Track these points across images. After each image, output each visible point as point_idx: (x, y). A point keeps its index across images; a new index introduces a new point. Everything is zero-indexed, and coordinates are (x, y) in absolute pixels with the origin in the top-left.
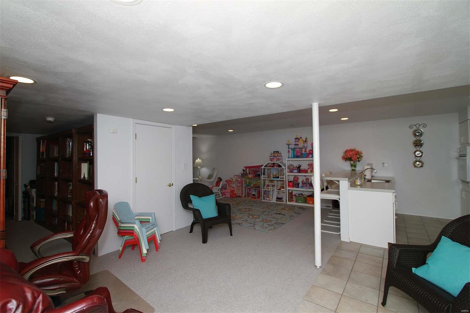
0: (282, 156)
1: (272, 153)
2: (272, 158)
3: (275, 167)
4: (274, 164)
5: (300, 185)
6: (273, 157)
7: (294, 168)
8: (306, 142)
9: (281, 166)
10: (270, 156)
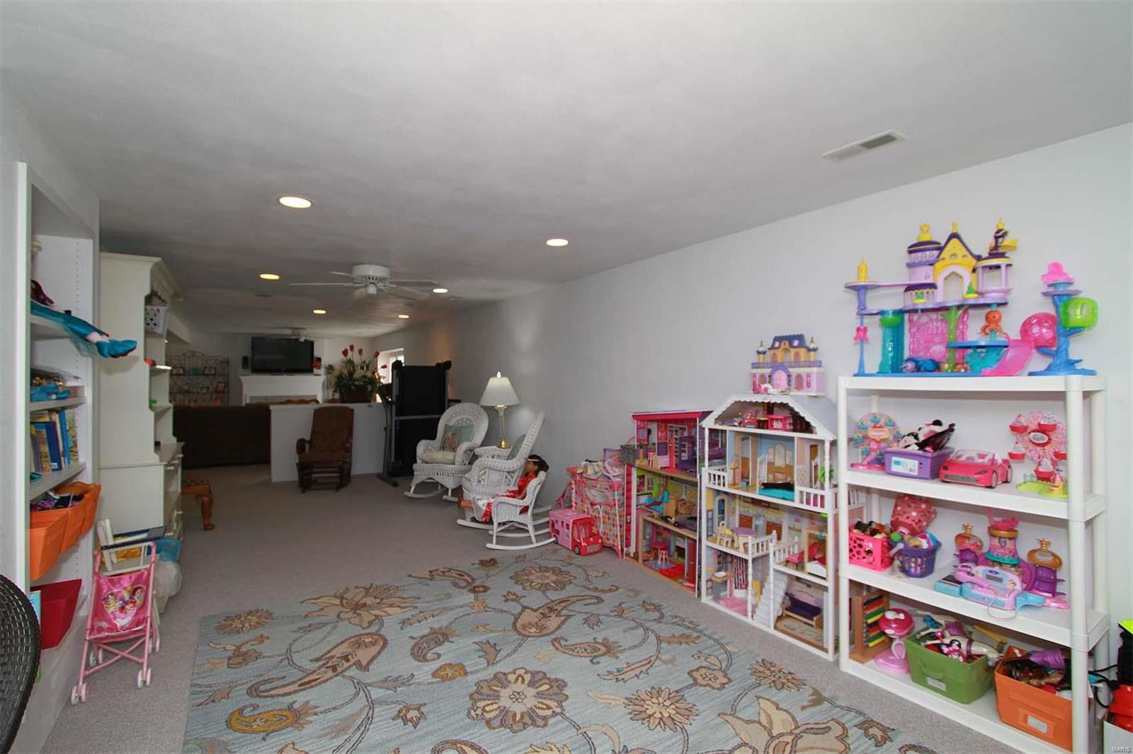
0: (819, 364)
1: (769, 343)
2: (762, 376)
3: (776, 424)
4: (770, 408)
5: (946, 560)
6: (769, 371)
7: (898, 438)
8: (1002, 255)
9: (808, 424)
10: (755, 366)
